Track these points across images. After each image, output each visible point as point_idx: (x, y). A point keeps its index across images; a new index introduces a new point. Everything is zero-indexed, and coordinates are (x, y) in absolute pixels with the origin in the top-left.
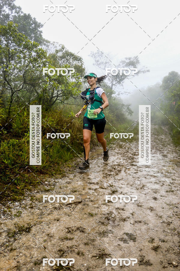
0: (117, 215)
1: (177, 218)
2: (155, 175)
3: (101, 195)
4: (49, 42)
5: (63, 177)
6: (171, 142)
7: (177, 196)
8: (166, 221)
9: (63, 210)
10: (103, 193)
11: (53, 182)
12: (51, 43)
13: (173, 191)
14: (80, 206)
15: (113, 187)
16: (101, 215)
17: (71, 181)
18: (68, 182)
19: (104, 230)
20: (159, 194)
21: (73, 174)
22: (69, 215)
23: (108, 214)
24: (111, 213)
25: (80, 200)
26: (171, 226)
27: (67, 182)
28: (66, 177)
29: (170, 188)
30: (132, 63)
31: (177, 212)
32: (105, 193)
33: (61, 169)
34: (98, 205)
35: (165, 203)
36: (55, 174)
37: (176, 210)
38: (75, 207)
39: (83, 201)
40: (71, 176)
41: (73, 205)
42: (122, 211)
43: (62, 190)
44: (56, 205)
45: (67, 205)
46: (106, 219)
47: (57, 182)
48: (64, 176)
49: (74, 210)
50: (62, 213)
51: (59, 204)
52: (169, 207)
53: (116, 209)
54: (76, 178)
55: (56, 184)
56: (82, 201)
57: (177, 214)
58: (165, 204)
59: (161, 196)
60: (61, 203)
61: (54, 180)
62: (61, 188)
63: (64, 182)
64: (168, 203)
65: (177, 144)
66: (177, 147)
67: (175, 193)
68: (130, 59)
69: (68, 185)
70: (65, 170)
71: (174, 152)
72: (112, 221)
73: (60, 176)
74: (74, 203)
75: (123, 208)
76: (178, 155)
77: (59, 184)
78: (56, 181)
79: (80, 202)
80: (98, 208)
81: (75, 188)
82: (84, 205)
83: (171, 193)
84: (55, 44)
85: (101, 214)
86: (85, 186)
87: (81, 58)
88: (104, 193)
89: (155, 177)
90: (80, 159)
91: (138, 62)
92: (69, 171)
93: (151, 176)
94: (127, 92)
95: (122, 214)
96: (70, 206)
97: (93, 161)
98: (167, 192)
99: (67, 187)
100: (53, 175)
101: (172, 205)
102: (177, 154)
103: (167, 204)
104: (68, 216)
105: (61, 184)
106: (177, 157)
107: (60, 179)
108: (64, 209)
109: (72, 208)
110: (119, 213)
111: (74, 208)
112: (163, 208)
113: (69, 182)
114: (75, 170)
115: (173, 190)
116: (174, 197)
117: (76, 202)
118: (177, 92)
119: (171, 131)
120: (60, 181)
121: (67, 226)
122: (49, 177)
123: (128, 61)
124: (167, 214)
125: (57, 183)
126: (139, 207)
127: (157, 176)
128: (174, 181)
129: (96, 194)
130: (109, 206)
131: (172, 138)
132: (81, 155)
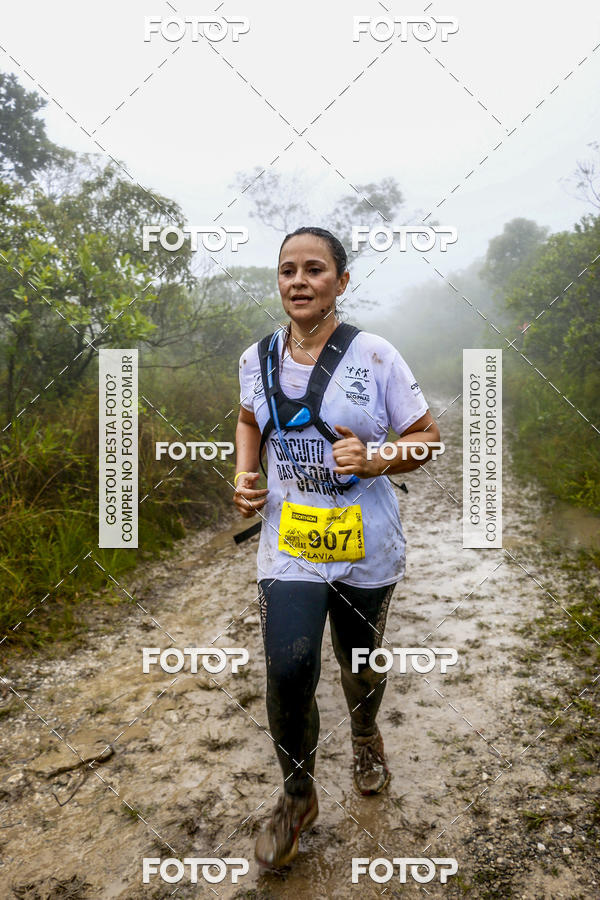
0: (234, 807)
1: (459, 803)
2: (419, 611)
3: (195, 720)
4: (73, 155)
5: (75, 649)
6: (510, 467)
7: (481, 699)
8: (414, 820)
9: (32, 801)
10: (203, 711)
11: (32, 676)
12: (79, 155)
13: (468, 680)
14: (101, 775)
15: (250, 677)
16: (168, 813)
17: (100, 663)
18: (88, 672)
19: (162, 886)
20: (416, 697)
21: (119, 632)
22: (44, 824)
23: (199, 804)
24: (212, 797)
25: (105, 750)
26: (428, 841)
27: (81, 674)
28: (86, 648)
29: (461, 666)
30: (378, 203)
31: (464, 774)
32: (212, 708)
33: (76, 619)
34: (168, 767)
35: (430, 734)
36: (50, 640)
37: (463, 762)
38: (81, 785)
39: (118, 752)
40: (108, 643)
41: (76, 775)
42: (256, 787)
43: (55, 706)
44: (11, 780)
45: (53, 775)
46: (185, 832)
47: (45, 676)
48: (79, 646)
49: (76, 797)
50: (20, 815)
51: (21, 775)
52: (440, 753)
53: (237, 777)
54: (123, 651)
55: (39, 686)
56: (113, 753)
57: (464, 784)
58: (429, 741)
59: (422, 704)
60: (30, 771)
61: (35, 668)
62: (52, 701)
63: (73, 673)
64: (441, 733)
65: (527, 476)
66: (525, 486)
67: (475, 684)
68: (370, 188)
69: (83, 685)
70: (91, 621)
71: (512, 506)
72: (204, 836)
73: (65, 647)
74: (81, 764)
75: (262, 771)
76: (524, 518)
77: (50, 683)
78: (46, 669)
79: (102, 761)
80: (167, 778)
81: (102, 697)
82: (118, 769)
83: (462, 685)
84: (92, 159)
85: (169, 809)
86: (148, 682)
87: (174, 204)
88: (208, 710)
89: (416, 619)
90: (163, 568)
91: (397, 198)
92: (107, 621)
93: (404, 617)
94: (368, 302)
95: (251, 800)
96: (63, 778)
97: (208, 570)
98: (448, 682)
99: (75, 693)
100: (36, 646)
101: (456, 740)
102: (521, 514)
103: (437, 741)
104: (40, 829)
105: (60, 683)
106: (517, 527)
107: (63, 659)
108: (38, 796)
109: (69, 789)
110: (242, 796)
111: (75, 790)
112: (417, 759)
113: (92, 669)
114: (130, 614)
115: (469, 672)
116: (469, 703)
117: (90, 761)
118: (525, 291)
119: (515, 425)
120: (58, 670)
121: (19, 881)
122: (22, 657)
123: (365, 196)
124: (424, 785)
125: (46, 681)
126: (328, 761)
127: (424, 615)
128: (484, 632)
129: (175, 718)
130: (212, 765)
131: (513, 450)
132: (172, 549)
